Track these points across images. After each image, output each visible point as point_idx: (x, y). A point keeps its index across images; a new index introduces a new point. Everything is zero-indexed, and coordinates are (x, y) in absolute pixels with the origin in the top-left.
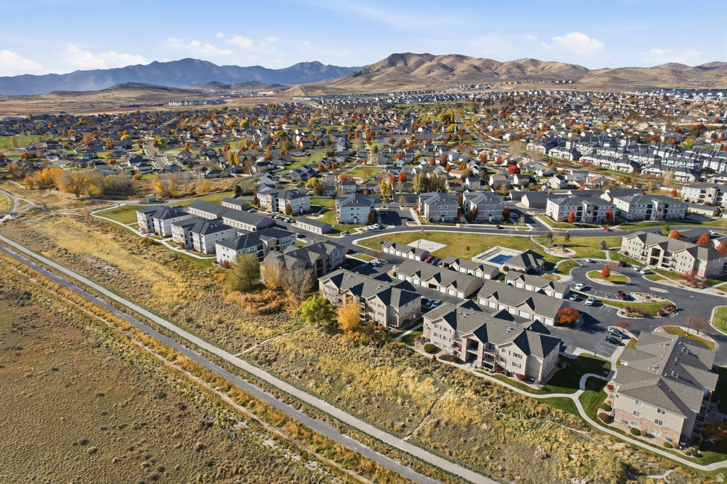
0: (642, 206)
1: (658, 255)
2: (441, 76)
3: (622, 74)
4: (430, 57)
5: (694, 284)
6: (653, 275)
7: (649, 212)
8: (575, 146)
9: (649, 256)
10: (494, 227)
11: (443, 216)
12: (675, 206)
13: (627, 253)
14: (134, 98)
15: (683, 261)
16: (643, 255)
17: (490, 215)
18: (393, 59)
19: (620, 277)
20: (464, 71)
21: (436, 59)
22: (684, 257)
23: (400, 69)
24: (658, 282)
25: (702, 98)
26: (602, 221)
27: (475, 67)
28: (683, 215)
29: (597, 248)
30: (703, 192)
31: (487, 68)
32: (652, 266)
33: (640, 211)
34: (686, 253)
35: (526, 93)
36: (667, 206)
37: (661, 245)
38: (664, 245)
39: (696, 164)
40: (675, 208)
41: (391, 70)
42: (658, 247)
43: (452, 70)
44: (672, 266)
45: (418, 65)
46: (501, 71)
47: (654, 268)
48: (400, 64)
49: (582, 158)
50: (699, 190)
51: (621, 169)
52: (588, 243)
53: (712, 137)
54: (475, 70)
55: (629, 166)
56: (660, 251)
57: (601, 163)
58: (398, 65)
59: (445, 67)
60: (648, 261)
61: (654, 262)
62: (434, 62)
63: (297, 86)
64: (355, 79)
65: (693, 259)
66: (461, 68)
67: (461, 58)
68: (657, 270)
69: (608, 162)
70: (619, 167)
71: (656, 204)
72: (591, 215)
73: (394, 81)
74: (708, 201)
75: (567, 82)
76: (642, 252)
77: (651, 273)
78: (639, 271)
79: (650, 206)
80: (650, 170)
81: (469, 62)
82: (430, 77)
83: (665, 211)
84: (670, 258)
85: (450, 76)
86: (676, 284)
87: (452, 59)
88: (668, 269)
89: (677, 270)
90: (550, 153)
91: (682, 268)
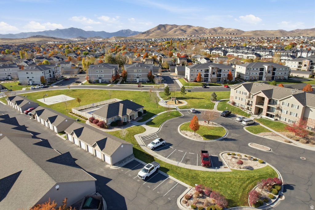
0: (255, 69)
1: (262, 104)
2: (180, 34)
3: (259, 32)
4: (176, 26)
5: (304, 137)
6: (256, 127)
7: (261, 74)
8: (227, 50)
9: (254, 105)
10: (136, 86)
11: (100, 78)
12: (281, 69)
13: (234, 103)
14: (36, 41)
15: (290, 109)
16: (248, 104)
17: (138, 78)
18: (160, 27)
19: (216, 129)
20: (190, 32)
21: (178, 27)
22: (290, 105)
23: (163, 31)
24: (260, 135)
25: (294, 38)
26: (225, 81)
27: (196, 30)
28: (286, 77)
29: (209, 100)
30: (300, 63)
31: (201, 30)
32: (256, 116)
33: (255, 74)
34: (293, 100)
35: (214, 38)
36: (274, 69)
37: (264, 92)
38: (269, 93)
39: (294, 54)
40: (281, 71)
41: (159, 31)
42: (262, 95)
43: (185, 31)
44: (277, 115)
45: (170, 29)
46: (207, 32)
47: (259, 118)
48: (163, 29)
49: (228, 54)
50: (297, 63)
51: (249, 58)
52: (204, 96)
53: (300, 47)
54: (195, 31)
55: (254, 56)
56: (263, 99)
57: (238, 56)
58: (162, 29)
59: (182, 30)
60: (253, 111)
61: (259, 111)
62: (178, 28)
63: (113, 37)
64: (142, 35)
65: (301, 106)
66: (189, 31)
67: (189, 27)
68: (261, 120)
69: (242, 54)
70: (248, 57)
71: (266, 67)
72: (215, 76)
73: (159, 35)
74: (304, 69)
75: (234, 34)
76: (247, 101)
77: (254, 124)
78: (241, 121)
79: (262, 69)
80: (266, 57)
81: (193, 28)
82: (175, 34)
83: (274, 74)
84: (275, 106)
85: (184, 34)
86: (282, 137)
87: (185, 27)
88: (273, 119)
89: (282, 120)
90: (212, 53)
91: (288, 117)
